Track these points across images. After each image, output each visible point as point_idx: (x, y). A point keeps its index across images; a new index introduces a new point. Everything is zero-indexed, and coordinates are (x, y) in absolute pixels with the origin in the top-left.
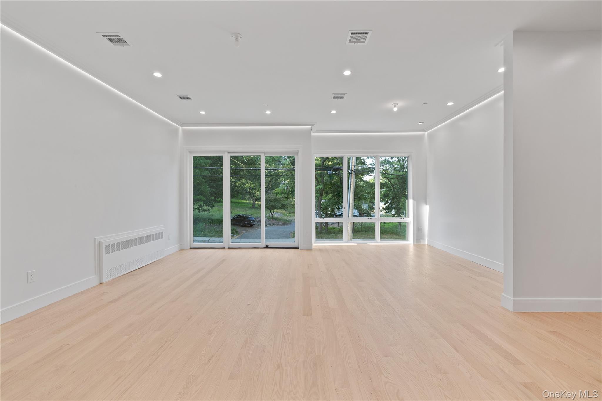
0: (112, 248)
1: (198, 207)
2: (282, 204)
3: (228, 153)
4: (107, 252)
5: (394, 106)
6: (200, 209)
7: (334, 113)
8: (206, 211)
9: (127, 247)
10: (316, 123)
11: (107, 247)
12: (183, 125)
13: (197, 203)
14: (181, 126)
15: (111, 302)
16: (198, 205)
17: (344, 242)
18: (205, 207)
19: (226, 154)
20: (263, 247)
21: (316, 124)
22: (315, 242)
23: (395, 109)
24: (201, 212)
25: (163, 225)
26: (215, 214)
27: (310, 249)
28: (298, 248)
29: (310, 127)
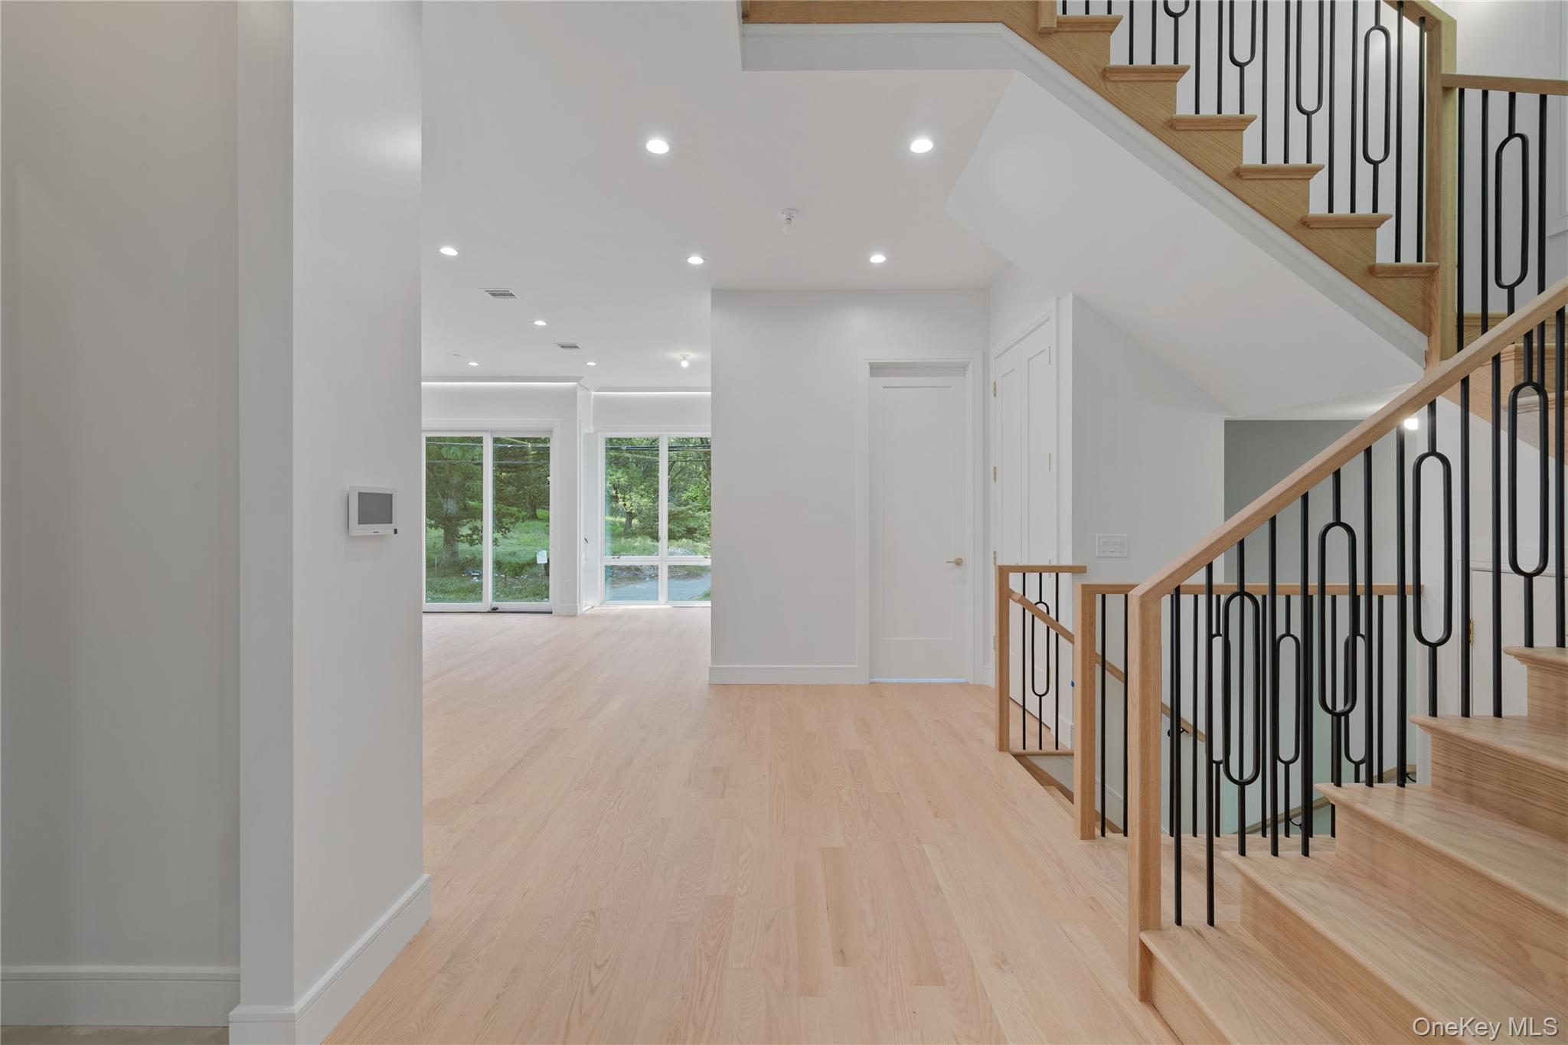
1: (470, 532)
2: (687, 527)
5: (682, 358)
7: (591, 366)
10: (584, 378)
13: (468, 523)
16: (470, 529)
17: (658, 604)
21: (583, 380)
22: (600, 604)
23: (685, 364)
24: (477, 544)
26: (516, 549)
27: (572, 615)
28: (551, 613)
29: (575, 383)
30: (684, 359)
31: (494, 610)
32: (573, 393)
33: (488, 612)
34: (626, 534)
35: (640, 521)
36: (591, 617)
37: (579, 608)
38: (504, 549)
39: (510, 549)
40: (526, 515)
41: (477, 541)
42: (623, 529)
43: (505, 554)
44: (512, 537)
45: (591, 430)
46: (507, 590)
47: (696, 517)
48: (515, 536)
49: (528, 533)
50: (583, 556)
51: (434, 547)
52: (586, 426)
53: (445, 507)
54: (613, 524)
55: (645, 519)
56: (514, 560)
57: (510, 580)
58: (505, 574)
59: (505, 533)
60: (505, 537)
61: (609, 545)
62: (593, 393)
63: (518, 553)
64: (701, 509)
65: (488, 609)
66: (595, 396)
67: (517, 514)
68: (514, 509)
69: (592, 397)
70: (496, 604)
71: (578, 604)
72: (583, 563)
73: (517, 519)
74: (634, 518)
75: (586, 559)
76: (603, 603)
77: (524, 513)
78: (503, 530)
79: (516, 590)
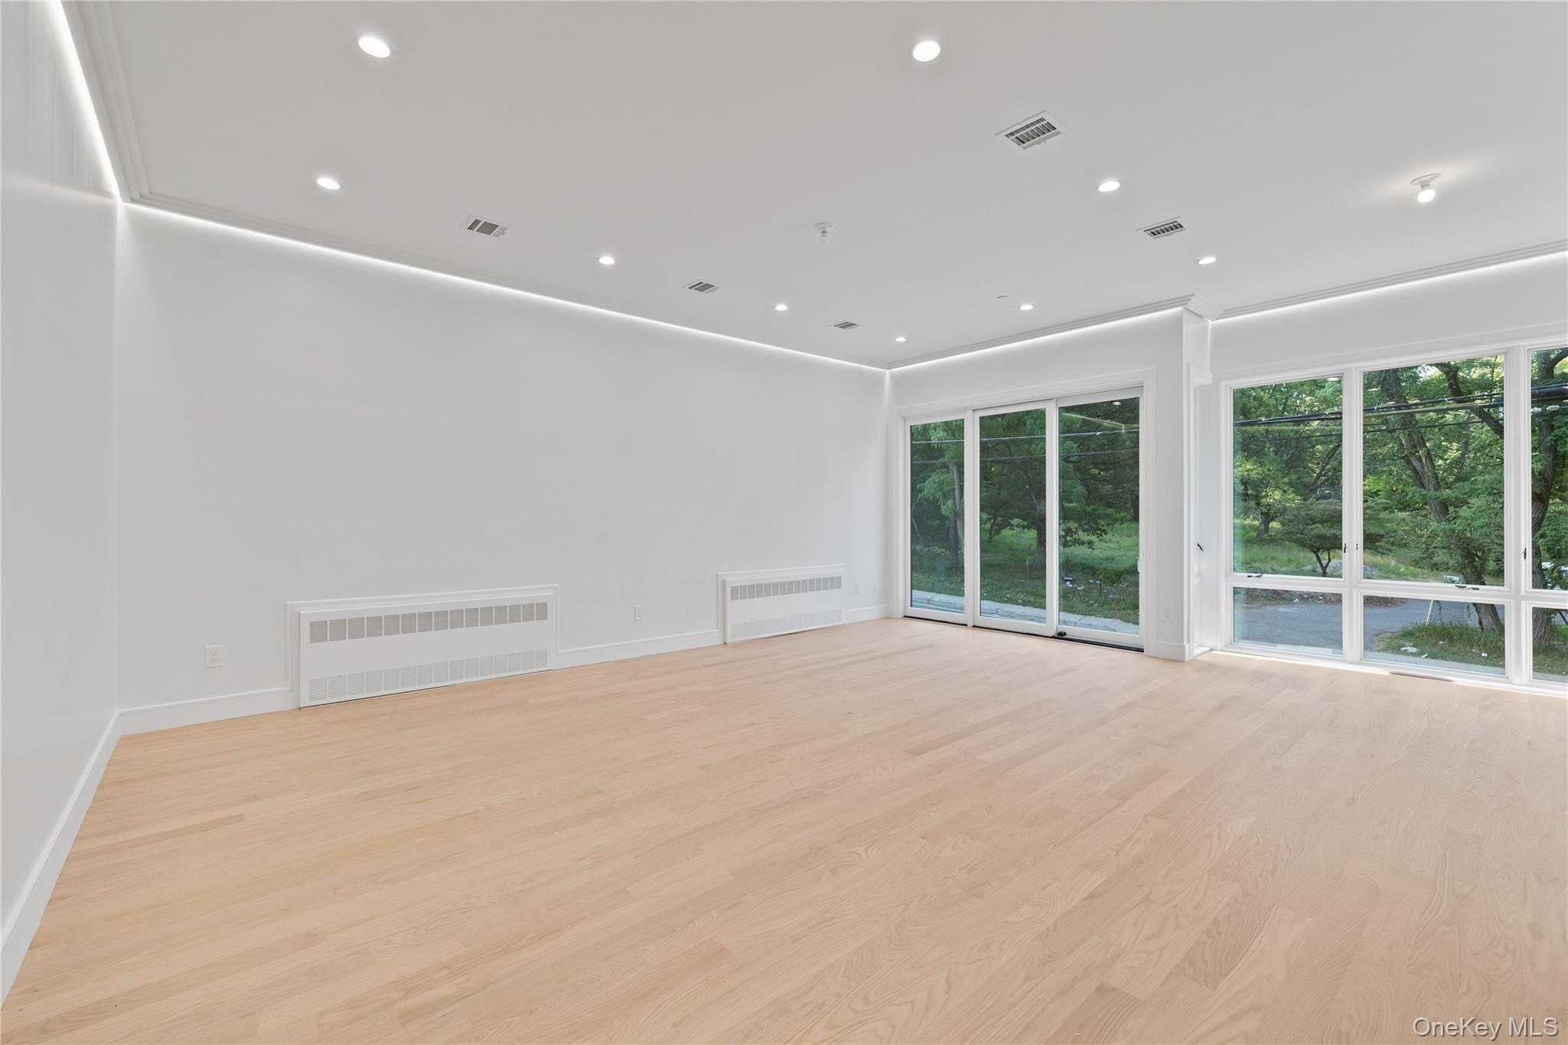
0: (743, 592)
3: (974, 410)
4: (734, 596)
5: (1419, 186)
6: (1069, 538)
7: (1206, 266)
8: (1083, 543)
9: (768, 594)
10: (1193, 295)
11: (734, 590)
12: (889, 366)
14: (889, 369)
15: (707, 666)
17: (1345, 661)
18: (1083, 536)
19: (970, 412)
20: (1051, 635)
21: (1193, 299)
22: (1226, 646)
23: (1428, 197)
24: (1070, 546)
25: (843, 565)
26: (1115, 554)
27: (1176, 659)
28: (1142, 651)
29: (1179, 309)
30: (1425, 185)
31: (1061, 636)
32: (1176, 324)
33: (1053, 637)
34: (1260, 541)
35: (1283, 524)
36: (1208, 667)
37: (1187, 649)
38: (1101, 553)
39: (1108, 554)
40: (1125, 516)
41: (1070, 543)
42: (1255, 534)
43: (1103, 559)
44: (1111, 540)
45: (1208, 379)
46: (1102, 599)
47: (1379, 519)
48: (1114, 539)
49: (1129, 536)
50: (1195, 570)
51: (1030, 548)
52: (1199, 374)
53: (1038, 508)
54: (1244, 527)
55: (1290, 521)
56: (1110, 565)
57: (1106, 588)
58: (1100, 580)
59: (1101, 535)
60: (1100, 540)
61: (1240, 554)
62: (1210, 322)
63: (1116, 558)
64: (1385, 509)
65: (1053, 633)
66: (1216, 329)
67: (1115, 515)
68: (1111, 511)
69: (1210, 329)
70: (1063, 628)
71: (1186, 643)
72: (1195, 581)
73: (1115, 521)
74: (1272, 520)
75: (1200, 575)
76: (1227, 647)
77: (1123, 514)
78: (1099, 532)
79: (1113, 599)
